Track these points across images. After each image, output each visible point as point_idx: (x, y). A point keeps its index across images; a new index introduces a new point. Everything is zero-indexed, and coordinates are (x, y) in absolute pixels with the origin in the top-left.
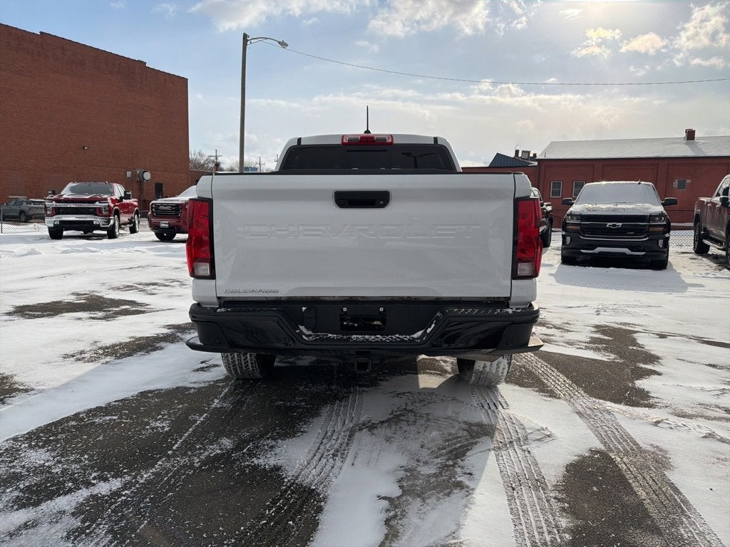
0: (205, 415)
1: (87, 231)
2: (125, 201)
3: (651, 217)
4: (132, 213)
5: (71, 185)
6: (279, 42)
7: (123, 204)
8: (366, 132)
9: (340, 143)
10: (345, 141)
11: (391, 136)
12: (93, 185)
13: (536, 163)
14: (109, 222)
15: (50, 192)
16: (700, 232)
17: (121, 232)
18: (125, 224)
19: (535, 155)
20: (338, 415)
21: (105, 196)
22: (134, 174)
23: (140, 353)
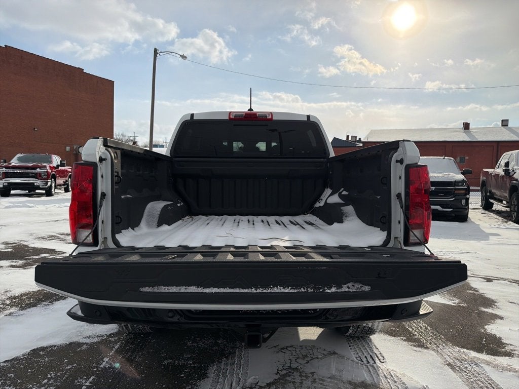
0: (92, 378)
1: (30, 191)
2: (60, 168)
3: (456, 183)
4: (66, 177)
5: (19, 155)
6: (180, 56)
7: (60, 171)
8: (249, 110)
9: (227, 118)
10: (231, 117)
11: (271, 113)
12: (36, 155)
13: (361, 145)
14: (47, 184)
15: (2, 161)
16: (486, 194)
17: (57, 191)
18: (60, 185)
19: (360, 139)
20: (225, 376)
21: (45, 164)
22: (72, 150)
23: (45, 303)
